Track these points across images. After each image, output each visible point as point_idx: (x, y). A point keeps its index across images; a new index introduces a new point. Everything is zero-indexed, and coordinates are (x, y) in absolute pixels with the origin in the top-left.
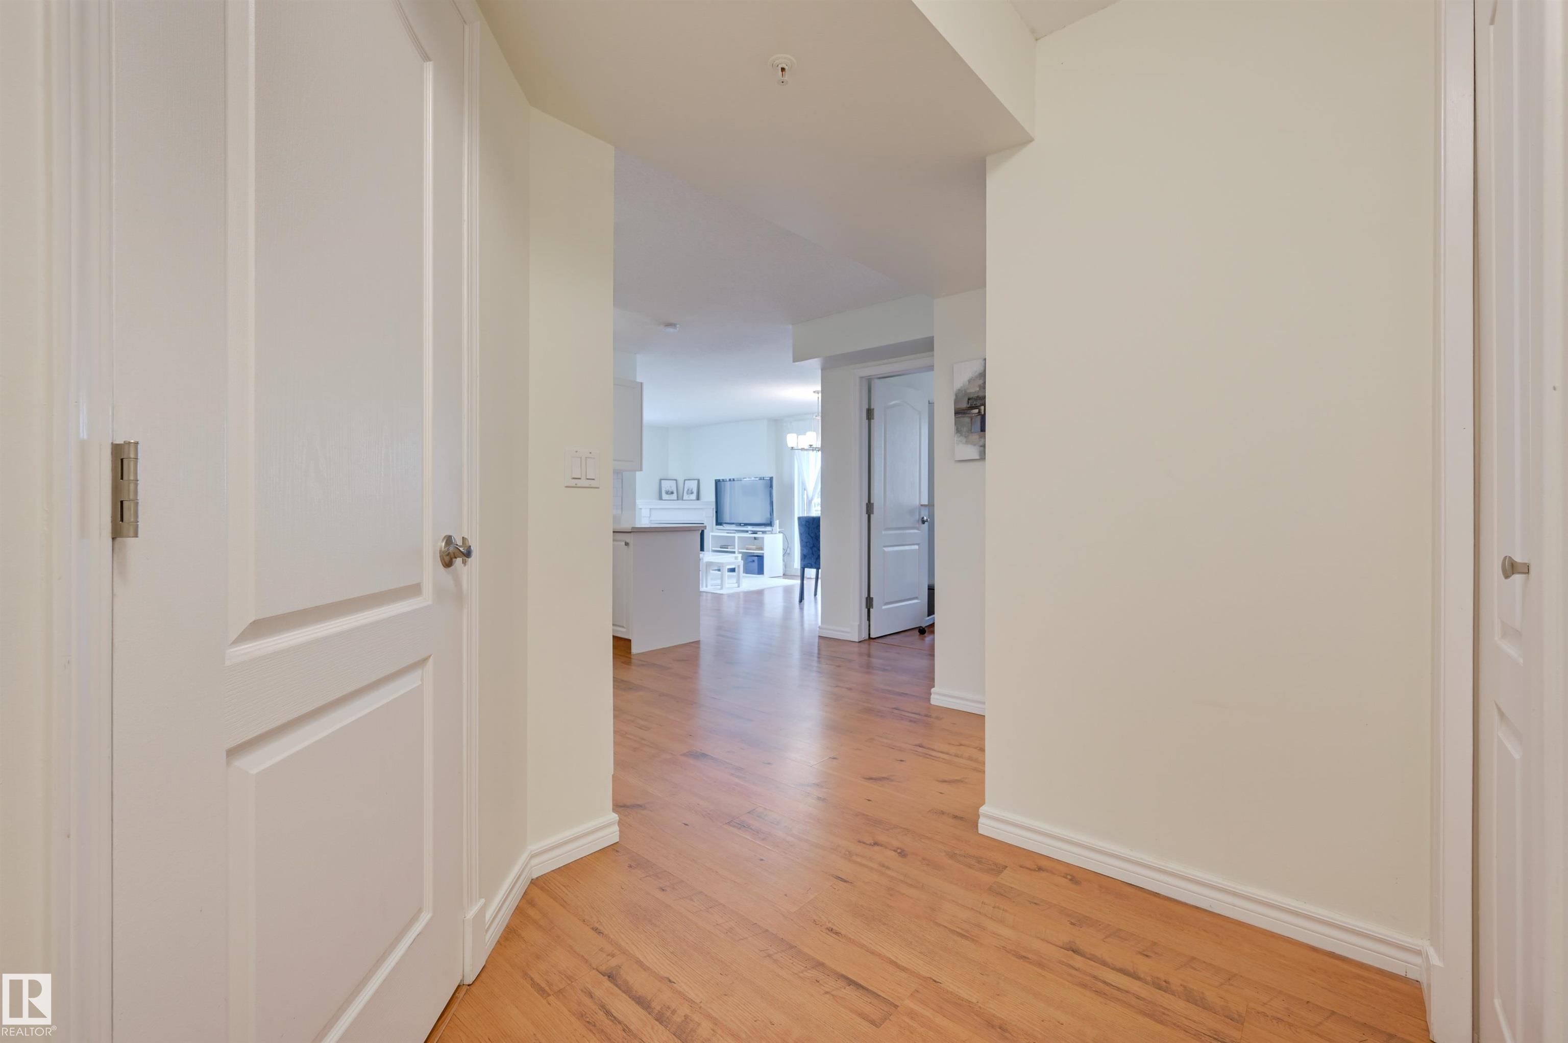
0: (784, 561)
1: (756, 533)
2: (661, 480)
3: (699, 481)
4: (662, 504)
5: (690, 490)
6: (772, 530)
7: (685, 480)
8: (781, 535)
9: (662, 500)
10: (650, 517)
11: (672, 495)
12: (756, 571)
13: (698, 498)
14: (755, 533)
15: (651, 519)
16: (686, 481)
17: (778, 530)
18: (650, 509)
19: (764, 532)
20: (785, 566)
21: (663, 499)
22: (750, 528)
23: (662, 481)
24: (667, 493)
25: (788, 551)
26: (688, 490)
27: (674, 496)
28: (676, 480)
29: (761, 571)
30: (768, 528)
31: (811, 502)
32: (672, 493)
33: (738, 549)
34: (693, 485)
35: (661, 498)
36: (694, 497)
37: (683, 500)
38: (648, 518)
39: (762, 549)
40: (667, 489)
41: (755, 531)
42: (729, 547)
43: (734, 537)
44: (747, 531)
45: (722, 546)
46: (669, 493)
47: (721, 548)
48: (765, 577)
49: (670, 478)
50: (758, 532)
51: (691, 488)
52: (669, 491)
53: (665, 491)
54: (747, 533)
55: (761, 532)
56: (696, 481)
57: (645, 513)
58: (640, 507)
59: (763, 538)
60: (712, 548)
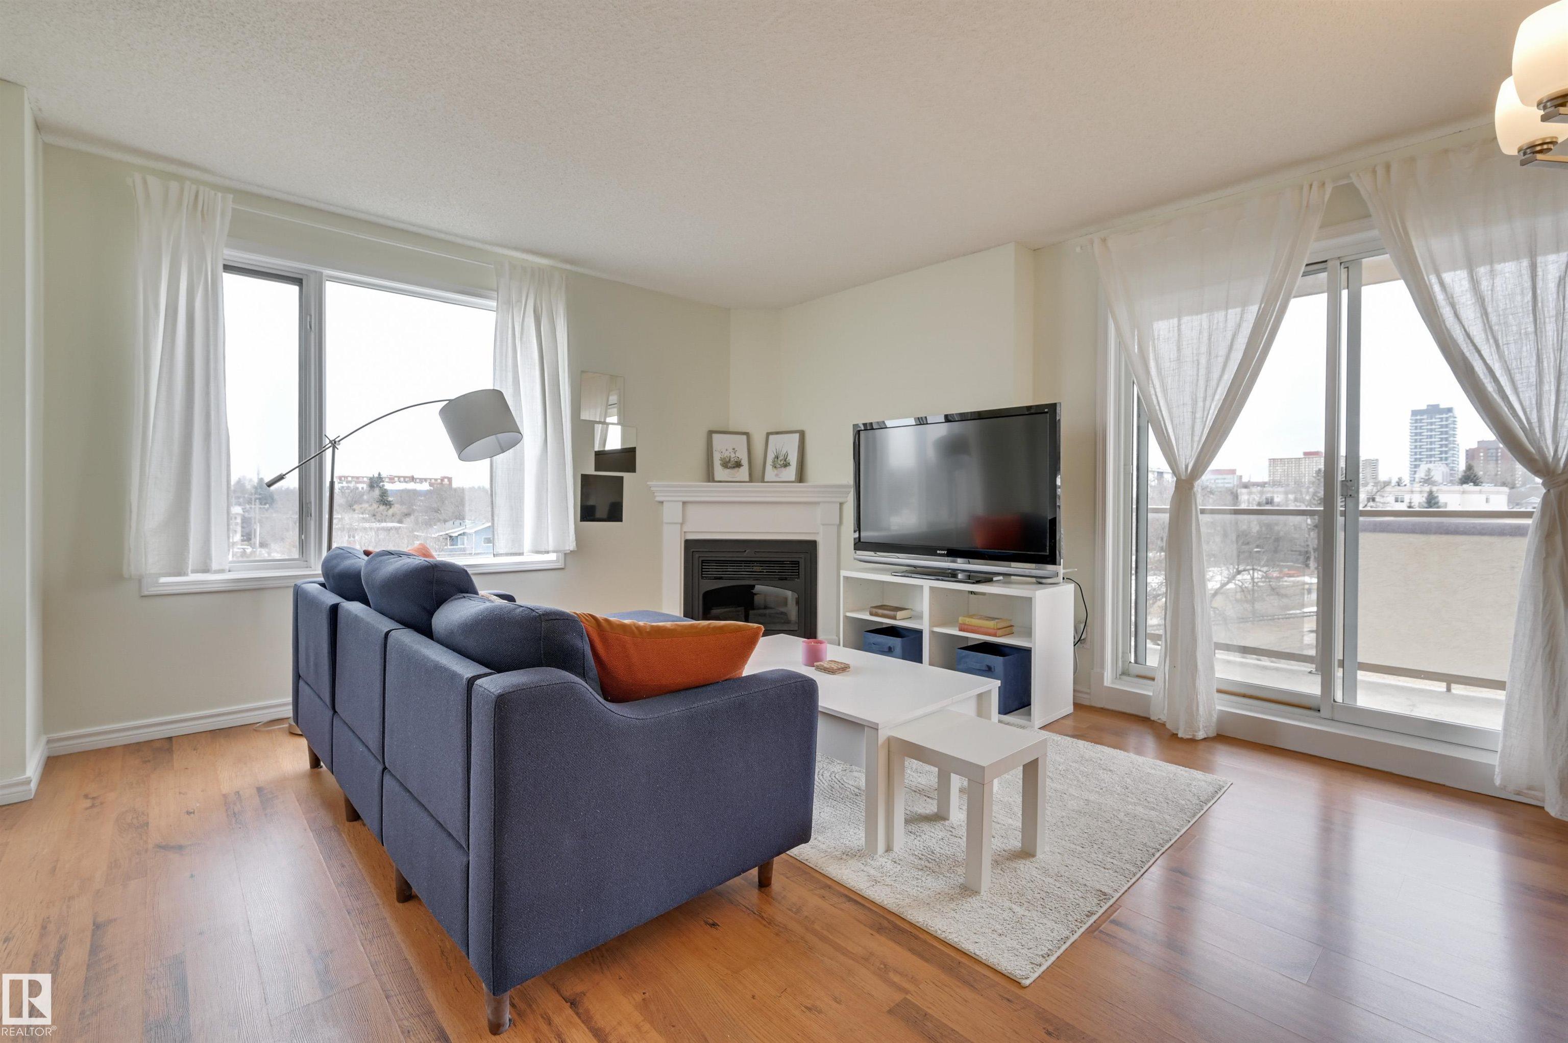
2: (711, 433)
3: (802, 434)
4: (711, 492)
5: (781, 458)
7: (768, 434)
8: (1071, 587)
9: (714, 481)
10: (682, 524)
11: (736, 469)
13: (801, 477)
14: (980, 579)
15: (686, 529)
16: (771, 437)
18: (684, 503)
21: (717, 479)
22: (962, 565)
23: (715, 436)
24: (726, 464)
25: (1082, 635)
26: (777, 457)
27: (743, 473)
28: (747, 434)
29: (1012, 702)
32: (738, 465)
33: (933, 624)
34: (790, 446)
35: (710, 477)
36: (790, 473)
37: (763, 481)
38: (679, 526)
39: (1021, 631)
40: (726, 454)
42: (900, 614)
43: (922, 587)
44: (953, 574)
45: (874, 610)
46: (730, 465)
47: (871, 614)
48: (1033, 727)
49: (731, 429)
50: (995, 579)
51: (784, 452)
52: (730, 460)
53: (721, 459)
54: (952, 577)
55: (1001, 578)
56: (796, 436)
57: (671, 512)
58: (658, 499)
59: (1031, 598)
60: (844, 612)
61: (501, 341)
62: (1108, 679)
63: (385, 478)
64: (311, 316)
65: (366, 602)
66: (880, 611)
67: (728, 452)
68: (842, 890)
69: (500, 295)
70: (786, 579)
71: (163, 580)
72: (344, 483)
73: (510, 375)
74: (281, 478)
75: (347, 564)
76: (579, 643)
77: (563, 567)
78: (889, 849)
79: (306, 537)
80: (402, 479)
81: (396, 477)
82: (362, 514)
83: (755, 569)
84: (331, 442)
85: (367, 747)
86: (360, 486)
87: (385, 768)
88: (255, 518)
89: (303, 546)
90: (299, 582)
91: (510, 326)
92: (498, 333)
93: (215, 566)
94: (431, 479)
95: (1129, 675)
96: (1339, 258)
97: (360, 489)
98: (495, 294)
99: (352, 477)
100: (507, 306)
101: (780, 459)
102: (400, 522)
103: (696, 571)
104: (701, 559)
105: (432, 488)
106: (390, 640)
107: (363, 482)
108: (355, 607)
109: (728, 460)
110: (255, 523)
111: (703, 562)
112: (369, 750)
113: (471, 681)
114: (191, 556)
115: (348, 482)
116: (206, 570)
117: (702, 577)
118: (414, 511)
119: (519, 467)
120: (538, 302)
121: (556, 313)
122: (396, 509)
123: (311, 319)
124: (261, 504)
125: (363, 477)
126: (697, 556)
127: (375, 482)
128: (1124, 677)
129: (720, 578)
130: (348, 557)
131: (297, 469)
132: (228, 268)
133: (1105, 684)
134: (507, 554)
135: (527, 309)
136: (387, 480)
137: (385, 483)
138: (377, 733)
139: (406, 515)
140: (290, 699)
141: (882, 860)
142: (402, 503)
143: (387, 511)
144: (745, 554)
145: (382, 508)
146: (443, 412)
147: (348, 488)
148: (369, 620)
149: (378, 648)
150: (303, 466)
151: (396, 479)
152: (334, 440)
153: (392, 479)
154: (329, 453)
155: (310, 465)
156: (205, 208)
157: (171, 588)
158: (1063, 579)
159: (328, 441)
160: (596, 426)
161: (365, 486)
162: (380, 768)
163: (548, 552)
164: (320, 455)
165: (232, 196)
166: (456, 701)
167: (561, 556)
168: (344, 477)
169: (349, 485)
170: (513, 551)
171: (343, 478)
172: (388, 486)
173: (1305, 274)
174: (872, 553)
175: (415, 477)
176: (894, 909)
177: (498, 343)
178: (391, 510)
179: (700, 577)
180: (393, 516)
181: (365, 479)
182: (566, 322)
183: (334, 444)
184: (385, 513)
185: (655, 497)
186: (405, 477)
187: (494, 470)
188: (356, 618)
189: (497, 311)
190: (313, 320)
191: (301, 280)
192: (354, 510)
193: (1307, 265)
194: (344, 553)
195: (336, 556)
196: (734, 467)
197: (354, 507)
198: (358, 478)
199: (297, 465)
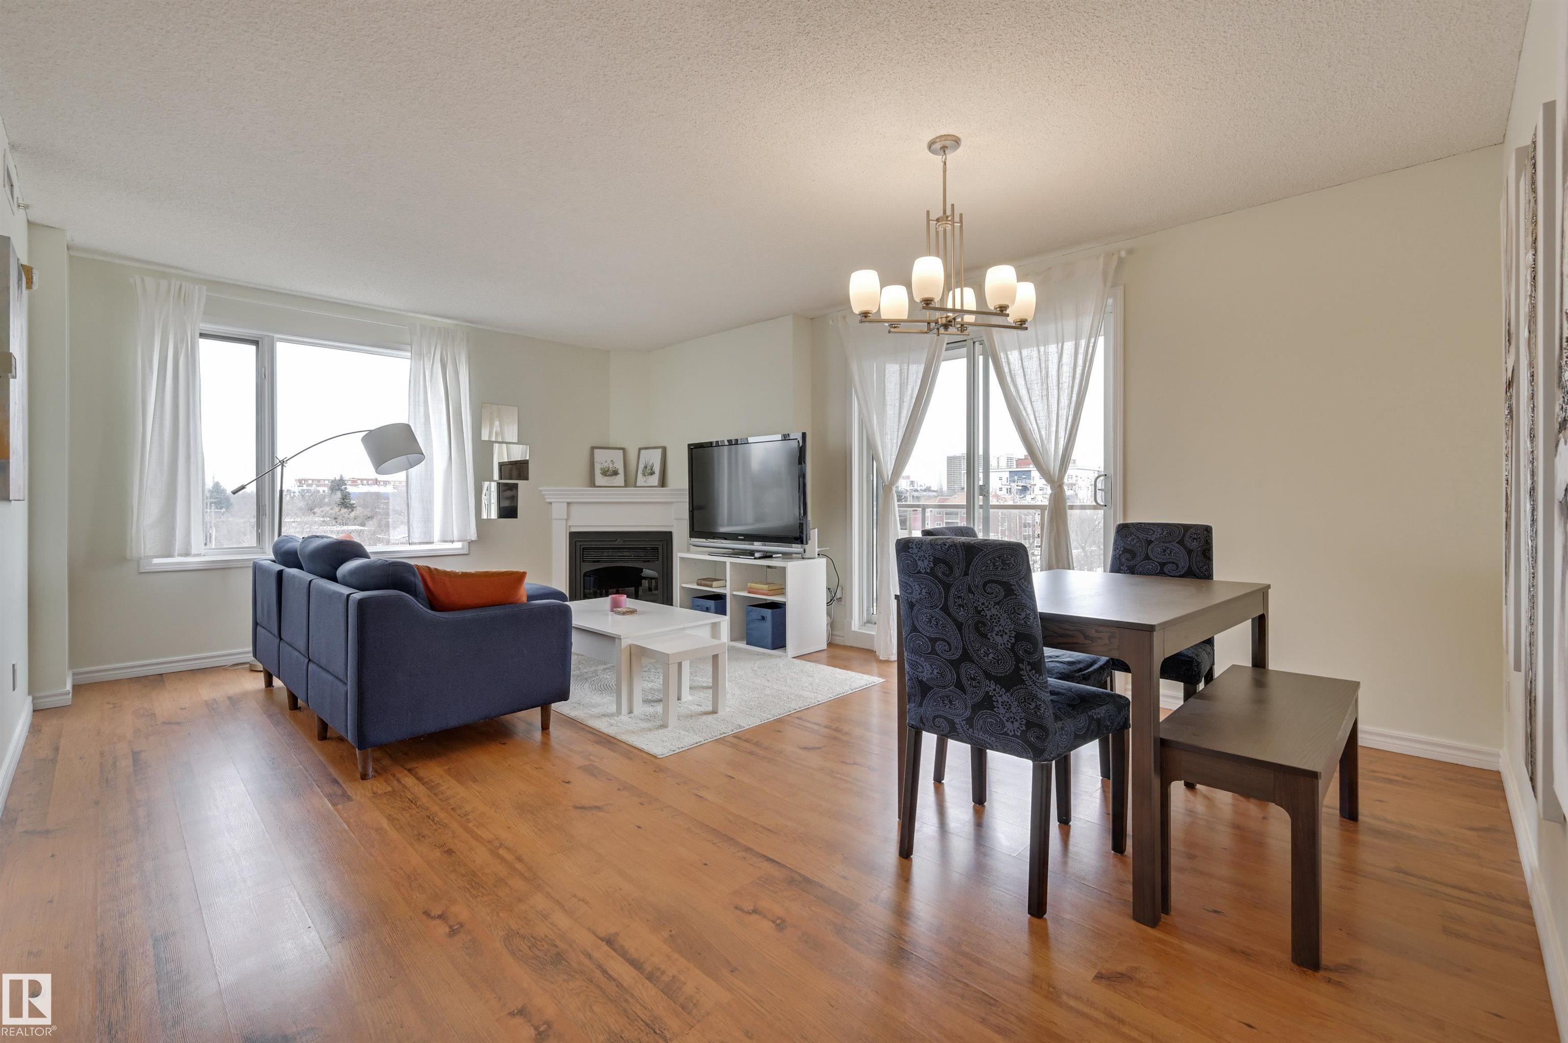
0: (829, 614)
1: (771, 557)
2: (593, 448)
3: (662, 449)
4: (591, 495)
6: (805, 550)
7: (640, 449)
8: (824, 561)
9: (595, 487)
10: (567, 520)
11: (614, 477)
12: (769, 640)
13: (663, 483)
14: (767, 556)
15: (570, 523)
16: (642, 451)
17: (817, 550)
18: (569, 504)
19: (787, 556)
20: (832, 625)
21: (597, 484)
22: (757, 546)
23: (596, 451)
24: (605, 473)
25: (838, 595)
26: (646, 467)
27: (619, 480)
28: (623, 449)
29: (778, 641)
30: (796, 548)
31: (891, 490)
32: (615, 473)
33: (731, 590)
34: (655, 458)
35: (592, 484)
36: (655, 480)
37: (636, 486)
38: (565, 521)
39: (782, 591)
40: (606, 465)
41: (767, 552)
42: (715, 584)
43: (725, 563)
44: (751, 553)
45: (700, 581)
46: (608, 473)
47: (698, 585)
48: (787, 656)
49: (611, 446)
50: (774, 556)
51: (651, 463)
52: (608, 470)
53: (601, 469)
54: (750, 556)
55: (780, 555)
56: (659, 451)
57: (559, 511)
58: (548, 500)
59: (785, 568)
60: (681, 583)
61: (415, 384)
62: (855, 625)
63: (348, 480)
64: (265, 369)
65: (301, 568)
66: (703, 582)
67: (607, 463)
68: (590, 730)
69: (413, 348)
70: (648, 561)
71: (156, 561)
72: (305, 486)
73: (422, 409)
74: (243, 487)
75: (290, 545)
76: (412, 578)
77: (467, 553)
78: (631, 712)
79: (261, 531)
80: (365, 482)
81: (359, 479)
82: (323, 517)
83: (625, 554)
84: (280, 462)
85: (300, 652)
86: (321, 489)
87: (310, 660)
88: (211, 522)
89: (260, 537)
90: (255, 560)
91: (422, 371)
92: (412, 376)
93: (194, 551)
94: (395, 482)
95: (871, 623)
96: (972, 339)
97: (321, 492)
98: (409, 347)
99: (313, 480)
100: (418, 356)
101: (648, 468)
102: (363, 525)
103: (578, 555)
104: (582, 547)
105: (396, 491)
106: (312, 584)
107: (324, 485)
108: (294, 571)
109: (607, 470)
110: (211, 527)
111: (584, 549)
112: (302, 654)
113: (348, 596)
114: (177, 543)
115: (308, 485)
116: (187, 554)
117: (583, 561)
118: (377, 513)
119: (429, 477)
120: (444, 353)
121: (459, 362)
122: (359, 511)
123: (265, 370)
124: (216, 507)
125: (324, 480)
126: (579, 544)
127: (338, 485)
128: (869, 625)
129: (598, 561)
130: (291, 542)
131: (255, 481)
132: (202, 335)
133: (853, 629)
134: (420, 543)
135: (435, 360)
136: (349, 483)
137: (348, 487)
138: (304, 640)
139: (369, 518)
140: (251, 649)
141: (624, 717)
142: (365, 506)
143: (349, 514)
144: (616, 543)
145: (344, 510)
146: (364, 439)
147: (308, 491)
148: (300, 576)
149: (305, 591)
150: (259, 478)
151: (359, 481)
152: (283, 460)
153: (354, 482)
154: (279, 469)
155: (265, 477)
156: (187, 296)
157: (161, 567)
158: (819, 555)
159: (278, 461)
160: (494, 444)
161: (326, 489)
162: (307, 661)
163: (453, 542)
164: (273, 470)
165: (206, 287)
166: (341, 607)
167: (466, 544)
168: (305, 480)
169: (310, 488)
170: (425, 541)
171: (303, 482)
172: (351, 489)
173: (947, 349)
174: (704, 540)
175: (378, 480)
176: (613, 735)
177: (412, 385)
178: (353, 513)
179: (582, 561)
180: (355, 519)
181: (326, 482)
182: (467, 367)
183: (282, 463)
184: (347, 515)
185: (546, 499)
186: (368, 480)
187: (409, 480)
188: (294, 576)
189: (411, 359)
190: (267, 372)
191: (258, 341)
192: (314, 513)
193: (947, 344)
194: (290, 539)
195: (283, 541)
196: (612, 475)
197: (315, 510)
198: (319, 481)
199: (255, 478)
